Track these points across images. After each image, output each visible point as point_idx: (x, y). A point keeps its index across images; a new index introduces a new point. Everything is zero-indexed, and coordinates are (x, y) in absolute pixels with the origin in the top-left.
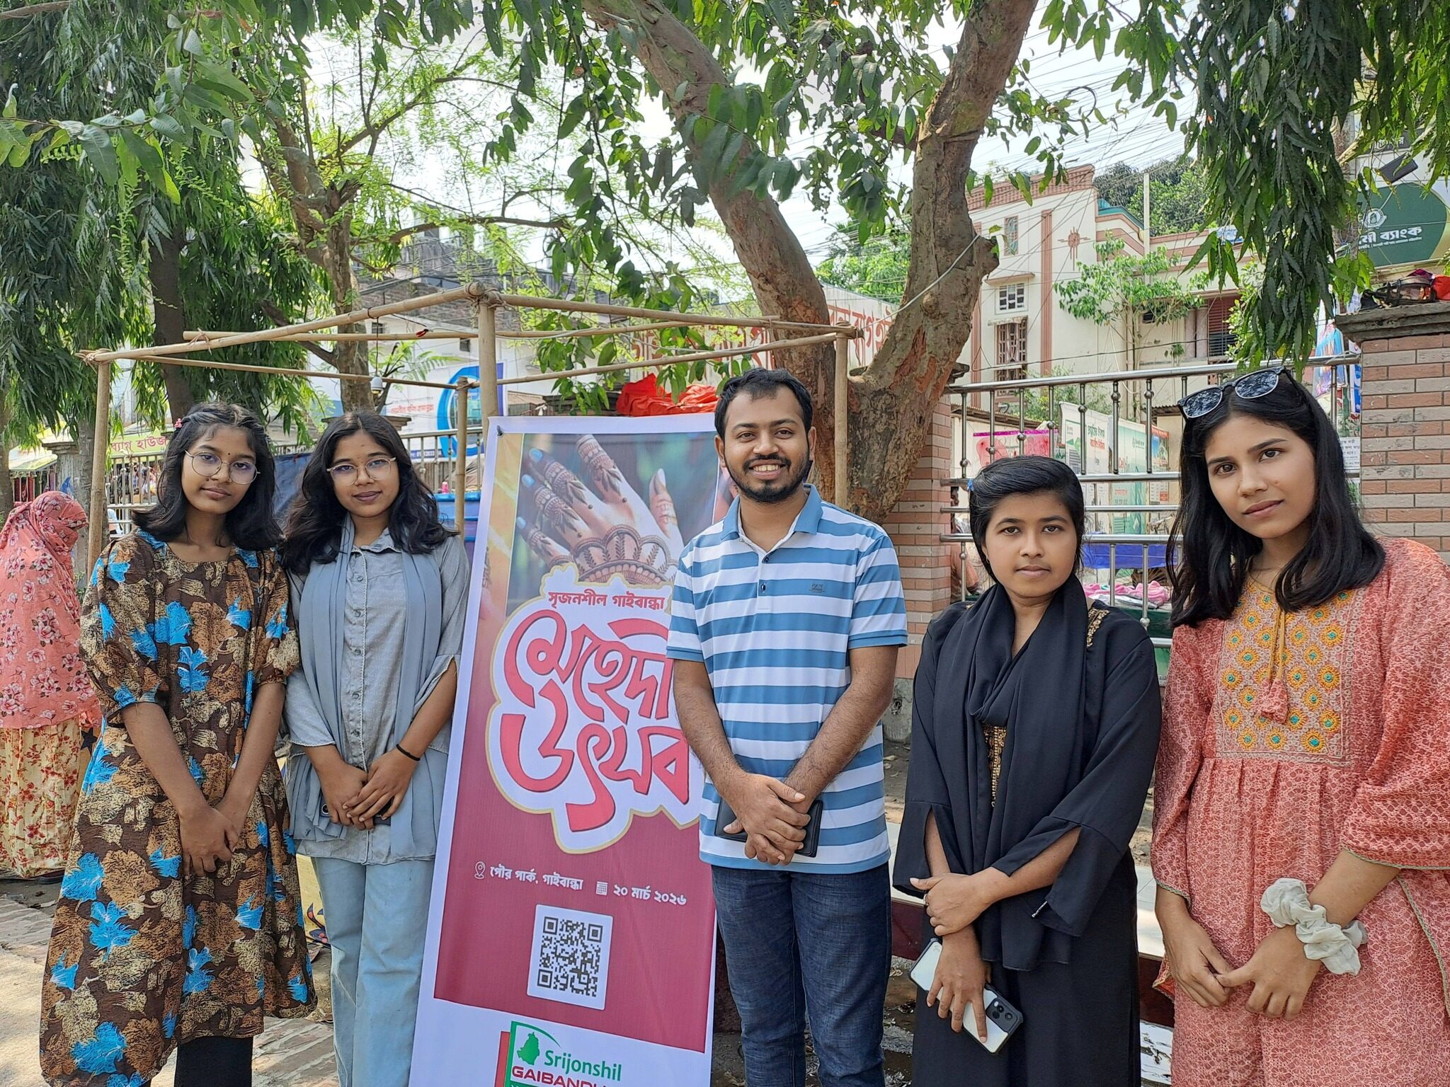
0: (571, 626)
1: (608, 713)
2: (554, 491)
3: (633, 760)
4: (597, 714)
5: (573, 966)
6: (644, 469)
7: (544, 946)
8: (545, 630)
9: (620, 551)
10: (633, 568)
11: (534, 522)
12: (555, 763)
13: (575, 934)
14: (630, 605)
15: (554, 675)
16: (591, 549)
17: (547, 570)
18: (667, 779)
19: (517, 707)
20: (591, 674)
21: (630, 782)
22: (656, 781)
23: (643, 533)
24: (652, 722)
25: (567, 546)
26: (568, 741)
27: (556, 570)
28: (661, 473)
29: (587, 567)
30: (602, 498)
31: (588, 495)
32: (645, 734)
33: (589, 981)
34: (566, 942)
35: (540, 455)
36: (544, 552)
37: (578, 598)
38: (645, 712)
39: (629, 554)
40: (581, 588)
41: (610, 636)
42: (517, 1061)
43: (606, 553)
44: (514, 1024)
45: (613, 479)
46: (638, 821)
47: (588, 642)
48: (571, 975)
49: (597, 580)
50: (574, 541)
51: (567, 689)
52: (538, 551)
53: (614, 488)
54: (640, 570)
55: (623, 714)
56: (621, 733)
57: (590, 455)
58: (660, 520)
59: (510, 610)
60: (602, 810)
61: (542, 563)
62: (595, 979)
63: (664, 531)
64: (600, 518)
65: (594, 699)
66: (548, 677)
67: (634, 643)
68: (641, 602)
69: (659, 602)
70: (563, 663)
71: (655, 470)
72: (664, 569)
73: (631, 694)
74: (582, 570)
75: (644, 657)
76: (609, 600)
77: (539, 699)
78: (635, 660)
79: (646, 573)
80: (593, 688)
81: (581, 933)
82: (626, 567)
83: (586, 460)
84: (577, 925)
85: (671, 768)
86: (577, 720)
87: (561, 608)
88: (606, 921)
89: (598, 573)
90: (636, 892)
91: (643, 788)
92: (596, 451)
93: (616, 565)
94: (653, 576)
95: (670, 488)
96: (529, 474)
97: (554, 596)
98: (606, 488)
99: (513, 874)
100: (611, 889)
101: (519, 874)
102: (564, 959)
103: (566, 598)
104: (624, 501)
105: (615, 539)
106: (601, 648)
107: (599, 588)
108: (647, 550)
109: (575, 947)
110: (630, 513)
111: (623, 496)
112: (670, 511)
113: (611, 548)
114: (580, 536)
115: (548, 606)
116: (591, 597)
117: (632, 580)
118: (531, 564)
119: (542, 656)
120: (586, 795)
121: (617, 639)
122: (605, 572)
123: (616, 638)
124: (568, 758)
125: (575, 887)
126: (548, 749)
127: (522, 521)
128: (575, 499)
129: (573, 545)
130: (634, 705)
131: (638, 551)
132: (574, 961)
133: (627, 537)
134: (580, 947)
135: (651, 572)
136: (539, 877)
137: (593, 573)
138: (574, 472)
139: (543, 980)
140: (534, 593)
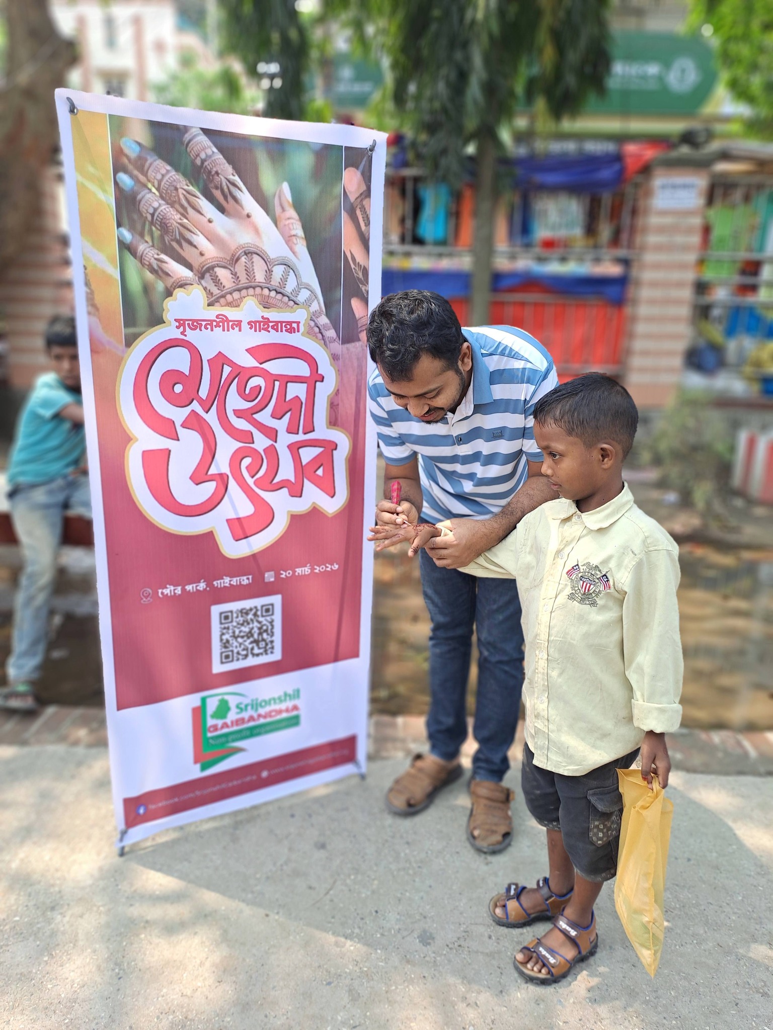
0: (207, 354)
1: (257, 435)
2: (162, 197)
3: (287, 471)
4: (247, 437)
5: (251, 639)
6: (267, 179)
7: (223, 634)
8: (178, 360)
9: (249, 272)
10: (266, 291)
11: (142, 235)
12: (209, 488)
13: (250, 616)
14: (267, 330)
15: (196, 406)
16: (217, 269)
17: (169, 293)
18: (317, 482)
19: (159, 442)
20: (234, 401)
22: (307, 484)
23: (272, 254)
24: (301, 437)
25: (189, 266)
26: (221, 464)
27: (179, 293)
28: (285, 187)
29: (215, 291)
30: (222, 210)
31: (204, 204)
32: (295, 449)
33: (267, 644)
34: (242, 625)
35: (137, 149)
36: (160, 272)
37: (210, 324)
38: (292, 429)
39: (260, 277)
40: (211, 314)
41: (249, 362)
42: (210, 722)
43: (234, 274)
44: (204, 700)
45: (232, 188)
47: (227, 370)
48: (250, 646)
49: (229, 304)
50: (196, 261)
51: (211, 418)
52: (153, 271)
53: (235, 199)
54: (273, 294)
55: (272, 434)
56: (272, 452)
57: (203, 156)
58: (289, 239)
59: (130, 341)
61: (160, 286)
62: (272, 642)
63: (294, 253)
64: (221, 232)
65: (241, 424)
66: (187, 410)
67: (276, 367)
68: (277, 326)
69: (295, 325)
70: (204, 392)
71: (279, 183)
72: (297, 291)
73: (277, 415)
74: (210, 293)
75: (287, 380)
76: (245, 326)
77: (182, 432)
78: (277, 384)
79: (279, 296)
80: (239, 413)
81: (255, 615)
82: (258, 290)
83: (198, 162)
84: (251, 610)
85: (320, 472)
86: (227, 446)
87: (192, 336)
88: (276, 600)
89: (229, 297)
90: (299, 571)
91: (296, 491)
92: (209, 152)
93: (247, 288)
94: (286, 299)
95: (298, 205)
96: (126, 171)
97: (181, 323)
99: (183, 590)
100: (277, 575)
102: (242, 637)
103: (196, 324)
104: (248, 216)
105: (243, 259)
106: (241, 374)
107: (232, 314)
108: (278, 271)
109: (251, 626)
110: (257, 231)
111: (246, 212)
113: (240, 268)
114: (202, 254)
115: (176, 334)
116: (223, 322)
118: (147, 289)
119: (178, 388)
120: (245, 508)
121: (257, 365)
122: (236, 295)
124: (222, 480)
125: (245, 582)
126: (199, 477)
127: (127, 236)
128: (190, 210)
129: (196, 265)
130: (281, 425)
131: (269, 272)
132: (252, 635)
133: (256, 257)
134: (256, 624)
135: (284, 295)
136: (209, 584)
137: (223, 296)
138: (185, 175)
139: (226, 658)
140: (157, 320)
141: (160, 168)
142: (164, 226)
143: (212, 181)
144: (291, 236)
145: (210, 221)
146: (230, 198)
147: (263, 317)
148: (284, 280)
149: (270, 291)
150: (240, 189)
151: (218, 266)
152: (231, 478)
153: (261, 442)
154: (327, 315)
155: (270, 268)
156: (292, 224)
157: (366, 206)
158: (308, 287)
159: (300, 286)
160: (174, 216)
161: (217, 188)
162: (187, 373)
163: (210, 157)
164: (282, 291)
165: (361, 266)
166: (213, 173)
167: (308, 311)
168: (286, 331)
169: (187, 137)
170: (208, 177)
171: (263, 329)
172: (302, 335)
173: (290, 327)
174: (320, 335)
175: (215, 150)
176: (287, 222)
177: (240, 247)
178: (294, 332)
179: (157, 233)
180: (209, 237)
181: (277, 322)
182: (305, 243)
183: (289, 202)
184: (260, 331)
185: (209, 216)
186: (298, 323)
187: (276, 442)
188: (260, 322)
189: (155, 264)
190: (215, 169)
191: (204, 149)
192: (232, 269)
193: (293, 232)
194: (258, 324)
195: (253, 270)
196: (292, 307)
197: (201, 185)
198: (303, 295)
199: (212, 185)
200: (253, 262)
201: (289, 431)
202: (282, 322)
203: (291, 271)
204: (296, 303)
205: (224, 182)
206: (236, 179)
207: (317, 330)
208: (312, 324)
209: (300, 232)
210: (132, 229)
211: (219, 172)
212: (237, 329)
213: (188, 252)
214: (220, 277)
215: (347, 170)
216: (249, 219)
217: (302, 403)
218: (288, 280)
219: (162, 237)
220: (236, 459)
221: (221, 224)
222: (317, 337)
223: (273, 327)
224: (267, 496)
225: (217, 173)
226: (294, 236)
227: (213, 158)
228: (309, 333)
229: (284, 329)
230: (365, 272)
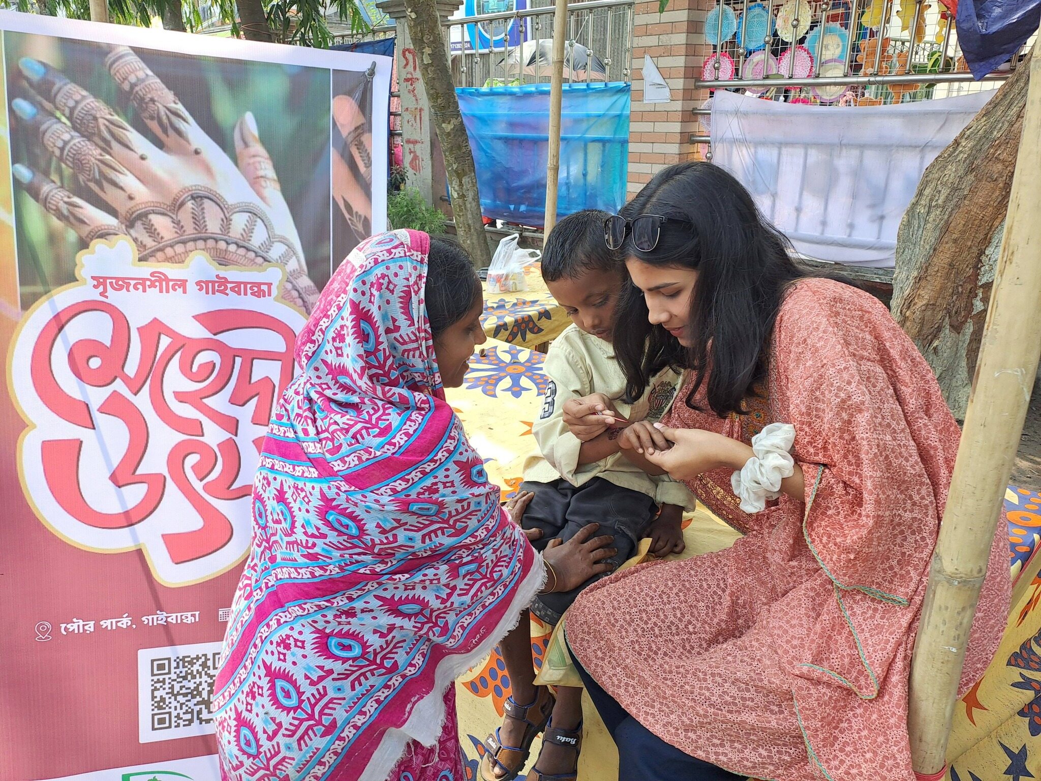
0: (137, 320)
1: (208, 425)
2: (75, 128)
4: (194, 428)
5: (198, 699)
6: (224, 108)
7: (156, 689)
9: (199, 221)
10: (222, 245)
11: (47, 174)
13: (196, 667)
14: (223, 292)
15: (119, 385)
16: (152, 217)
17: (83, 244)
19: (66, 431)
25: (113, 212)
27: (98, 245)
28: (249, 118)
29: (149, 242)
30: (160, 144)
31: (134, 137)
34: (185, 678)
35: (42, 70)
36: (73, 219)
37: (142, 284)
39: (213, 225)
40: (145, 270)
41: (198, 332)
43: (177, 223)
45: (174, 119)
47: (165, 341)
48: (197, 708)
49: (169, 259)
50: (123, 207)
51: (143, 401)
52: (60, 216)
53: (179, 132)
54: (233, 248)
55: (232, 425)
57: (133, 79)
58: (255, 182)
59: (27, 303)
61: (72, 236)
63: (263, 198)
65: (186, 411)
66: (107, 391)
67: (235, 339)
68: (238, 288)
69: (263, 287)
70: (131, 368)
71: (240, 113)
72: (268, 245)
73: (238, 400)
74: (141, 246)
75: (251, 356)
76: (191, 287)
77: (99, 418)
78: (238, 360)
79: (242, 251)
80: (181, 397)
81: (204, 665)
82: (211, 243)
83: (126, 86)
84: (198, 658)
87: (115, 298)
89: (169, 251)
92: (141, 75)
93: (195, 240)
95: (265, 140)
96: (25, 97)
97: (100, 281)
98: (165, 131)
99: (97, 626)
101: (106, 624)
102: (185, 695)
103: (121, 284)
105: (190, 204)
107: (172, 271)
108: (239, 222)
109: (198, 680)
112: (267, 169)
113: (185, 216)
114: (131, 198)
115: (94, 295)
116: (160, 281)
117: (223, 260)
118: (53, 238)
119: (95, 363)
120: (192, 521)
121: (211, 336)
122: (179, 248)
123: (208, 335)
125: (190, 620)
127: (25, 173)
128: (114, 144)
129: (122, 210)
130: (245, 414)
131: (226, 223)
132: (200, 694)
133: (207, 203)
134: (205, 678)
135: (248, 249)
136: (136, 620)
137: (161, 250)
138: (108, 102)
139: (160, 723)
140: (67, 277)
142: (78, 163)
143: (146, 109)
144: (258, 177)
145: (143, 158)
146: (170, 131)
147: (217, 276)
148: (249, 231)
149: (228, 243)
150: (184, 120)
151: (154, 212)
152: (169, 482)
153: (214, 435)
154: (310, 275)
155: (227, 216)
156: (259, 162)
157: (366, 143)
158: (284, 241)
159: (271, 239)
160: (92, 152)
161: (152, 118)
162: (108, 344)
163: (143, 80)
164: (246, 245)
165: (360, 216)
166: (147, 100)
167: (283, 270)
168: (252, 294)
169: (111, 57)
170: (140, 105)
171: (218, 291)
172: (276, 299)
173: (259, 290)
174: (300, 301)
175: (150, 73)
176: (252, 161)
177: (185, 190)
178: (264, 296)
179: (67, 171)
180: (141, 178)
181: (238, 284)
182: (278, 186)
183: (254, 136)
184: (213, 293)
185: (140, 152)
186: (269, 285)
187: (236, 435)
188: (213, 282)
189: (64, 209)
190: (149, 96)
191: (134, 71)
192: (174, 216)
193: (261, 173)
194: (210, 285)
195: (204, 218)
196: (260, 265)
197: (130, 115)
198: (277, 251)
199: (146, 114)
200: (203, 209)
201: (256, 421)
202: (246, 284)
203: (259, 220)
204: (265, 260)
205: (163, 111)
206: (180, 108)
207: (295, 294)
208: (289, 286)
209: (270, 173)
210: (33, 165)
211: (156, 99)
212: (180, 290)
213: (111, 195)
214: (156, 226)
215: (336, 98)
216: (197, 156)
217: (274, 386)
218: (255, 231)
219: (75, 178)
220: (177, 457)
222: (295, 303)
223: (232, 289)
224: (223, 506)
225: (153, 100)
226: (262, 177)
227: (147, 83)
228: (285, 297)
229: (249, 291)
230: (367, 223)
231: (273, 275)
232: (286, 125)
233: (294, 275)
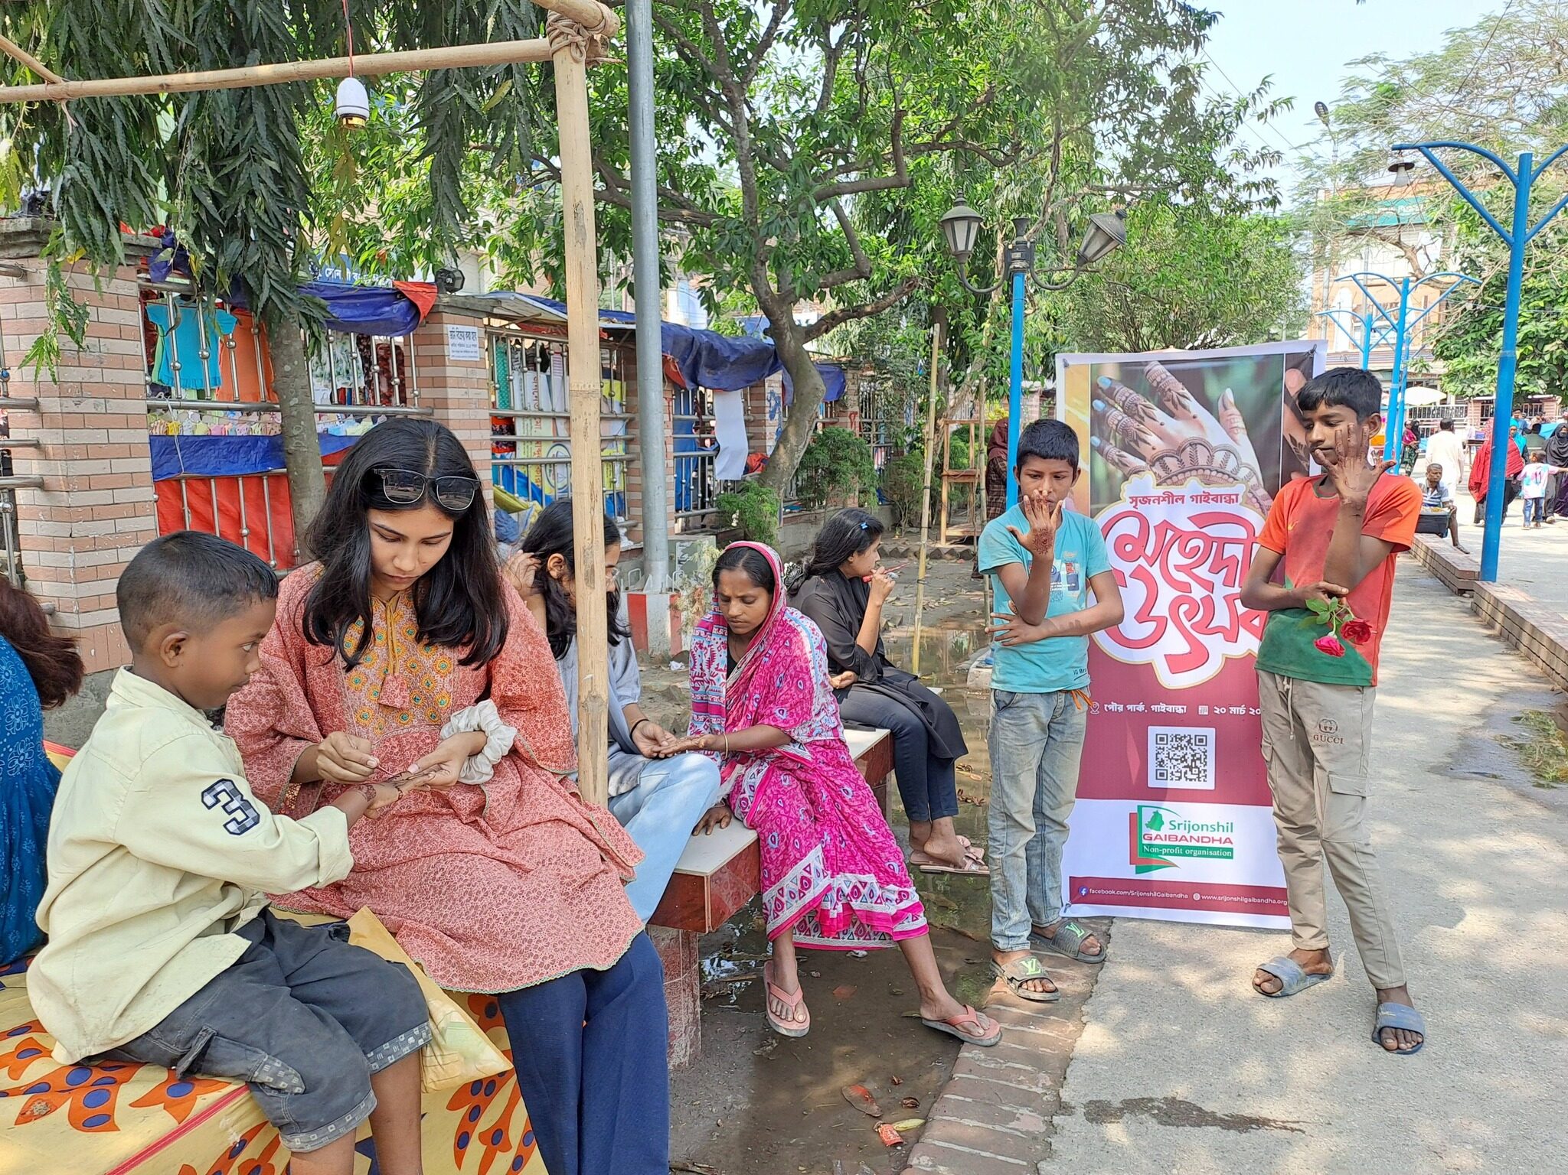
1: (1194, 585)
3: (1222, 618)
4: (1186, 587)
5: (1185, 764)
6: (1212, 388)
7: (1158, 753)
8: (1130, 527)
9: (1193, 459)
12: (1149, 627)
13: (1184, 743)
15: (1142, 561)
17: (1126, 478)
20: (1175, 557)
21: (1220, 635)
22: (1242, 632)
23: (1214, 444)
25: (1143, 458)
26: (1161, 609)
27: (1134, 478)
29: (1163, 474)
30: (1172, 415)
31: (1158, 413)
33: (1200, 772)
34: (1177, 749)
36: (1123, 465)
37: (1158, 499)
39: (1202, 460)
40: (1159, 491)
41: (1191, 527)
42: (1145, 830)
43: (1180, 461)
44: (1140, 808)
46: (1228, 660)
47: (1170, 533)
48: (1184, 770)
49: (1174, 484)
51: (1155, 571)
52: (1114, 463)
53: (1184, 407)
55: (1210, 586)
56: (1209, 603)
58: (1230, 431)
60: (1198, 656)
61: (1119, 474)
62: (1205, 770)
64: (1172, 432)
65: (1181, 577)
67: (1212, 531)
68: (1217, 498)
70: (1149, 551)
72: (1236, 470)
73: (1215, 570)
75: (1224, 542)
76: (1187, 499)
80: (1178, 568)
81: (1189, 742)
84: (1185, 737)
86: (1167, 594)
87: (1141, 508)
88: (1210, 733)
89: (1175, 479)
90: (1233, 710)
97: (1134, 499)
99: (1125, 708)
100: (1211, 710)
101: (1130, 707)
102: (1177, 760)
103: (1146, 500)
105: (1188, 449)
106: (1182, 537)
107: (1176, 490)
108: (1219, 457)
109: (1185, 751)
110: (1201, 427)
111: (1193, 413)
113: (1185, 456)
115: (1130, 508)
116: (1170, 498)
117: (1208, 482)
118: (1109, 476)
119: (1129, 548)
120: (1181, 647)
122: (1181, 476)
123: (1195, 528)
124: (1162, 623)
125: (1180, 711)
126: (1143, 616)
127: (1097, 441)
129: (1148, 457)
130: (1218, 579)
132: (1186, 760)
134: (1189, 750)
136: (1147, 707)
139: (1161, 776)
140: (1115, 498)
141: (1124, 392)
142: (1125, 431)
148: (1225, 461)
152: (1170, 622)
153: (1198, 593)
158: (1247, 466)
160: (1133, 424)
173: (1230, 499)
179: (1119, 437)
189: (1116, 459)
198: (1243, 473)
201: (1225, 584)
206: (1186, 392)
209: (1241, 424)
210: (1101, 436)
213: (1143, 449)
219: (1123, 440)
220: (1175, 605)
221: (1172, 426)
224: (1202, 638)
228: (1247, 503)
231: (1240, 489)
232: (1253, 393)
233: (1256, 487)
